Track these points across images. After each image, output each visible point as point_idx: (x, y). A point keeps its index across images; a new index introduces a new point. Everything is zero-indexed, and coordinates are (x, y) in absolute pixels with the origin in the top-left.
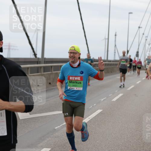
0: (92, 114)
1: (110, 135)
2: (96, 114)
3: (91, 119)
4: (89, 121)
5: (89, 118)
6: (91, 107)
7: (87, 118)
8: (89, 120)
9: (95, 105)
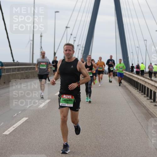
0: (17, 122)
1: (37, 145)
2: (21, 123)
3: (16, 128)
4: (13, 131)
5: (14, 127)
6: (16, 115)
7: (12, 127)
8: (14, 129)
9: (20, 112)
